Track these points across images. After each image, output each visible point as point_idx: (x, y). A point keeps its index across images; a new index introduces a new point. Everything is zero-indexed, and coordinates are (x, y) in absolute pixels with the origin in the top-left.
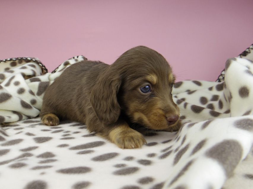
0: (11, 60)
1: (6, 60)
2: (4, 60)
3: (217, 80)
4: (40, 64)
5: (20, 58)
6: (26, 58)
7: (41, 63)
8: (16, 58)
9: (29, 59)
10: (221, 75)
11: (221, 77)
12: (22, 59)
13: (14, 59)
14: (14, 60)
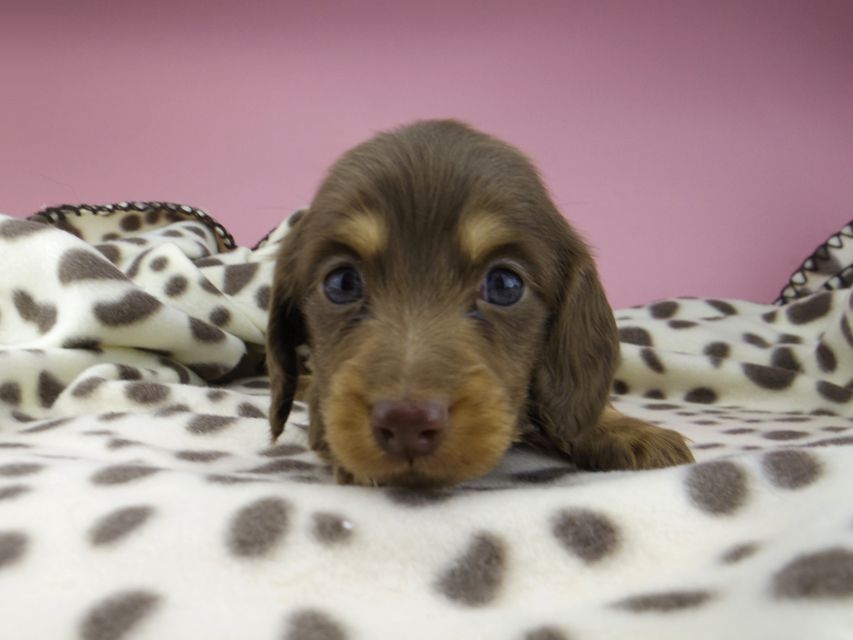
0: (131, 206)
1: (116, 207)
2: (110, 207)
3: (777, 300)
4: (218, 230)
5: (158, 205)
6: (179, 208)
7: (220, 226)
8: (145, 204)
9: (188, 209)
10: (792, 284)
11: (790, 293)
12: (164, 206)
13: (141, 207)
14: (139, 210)
